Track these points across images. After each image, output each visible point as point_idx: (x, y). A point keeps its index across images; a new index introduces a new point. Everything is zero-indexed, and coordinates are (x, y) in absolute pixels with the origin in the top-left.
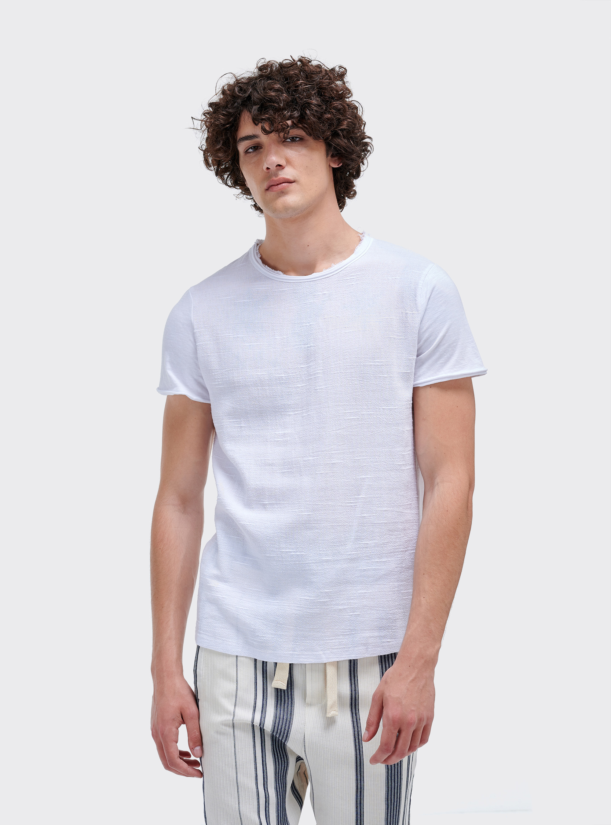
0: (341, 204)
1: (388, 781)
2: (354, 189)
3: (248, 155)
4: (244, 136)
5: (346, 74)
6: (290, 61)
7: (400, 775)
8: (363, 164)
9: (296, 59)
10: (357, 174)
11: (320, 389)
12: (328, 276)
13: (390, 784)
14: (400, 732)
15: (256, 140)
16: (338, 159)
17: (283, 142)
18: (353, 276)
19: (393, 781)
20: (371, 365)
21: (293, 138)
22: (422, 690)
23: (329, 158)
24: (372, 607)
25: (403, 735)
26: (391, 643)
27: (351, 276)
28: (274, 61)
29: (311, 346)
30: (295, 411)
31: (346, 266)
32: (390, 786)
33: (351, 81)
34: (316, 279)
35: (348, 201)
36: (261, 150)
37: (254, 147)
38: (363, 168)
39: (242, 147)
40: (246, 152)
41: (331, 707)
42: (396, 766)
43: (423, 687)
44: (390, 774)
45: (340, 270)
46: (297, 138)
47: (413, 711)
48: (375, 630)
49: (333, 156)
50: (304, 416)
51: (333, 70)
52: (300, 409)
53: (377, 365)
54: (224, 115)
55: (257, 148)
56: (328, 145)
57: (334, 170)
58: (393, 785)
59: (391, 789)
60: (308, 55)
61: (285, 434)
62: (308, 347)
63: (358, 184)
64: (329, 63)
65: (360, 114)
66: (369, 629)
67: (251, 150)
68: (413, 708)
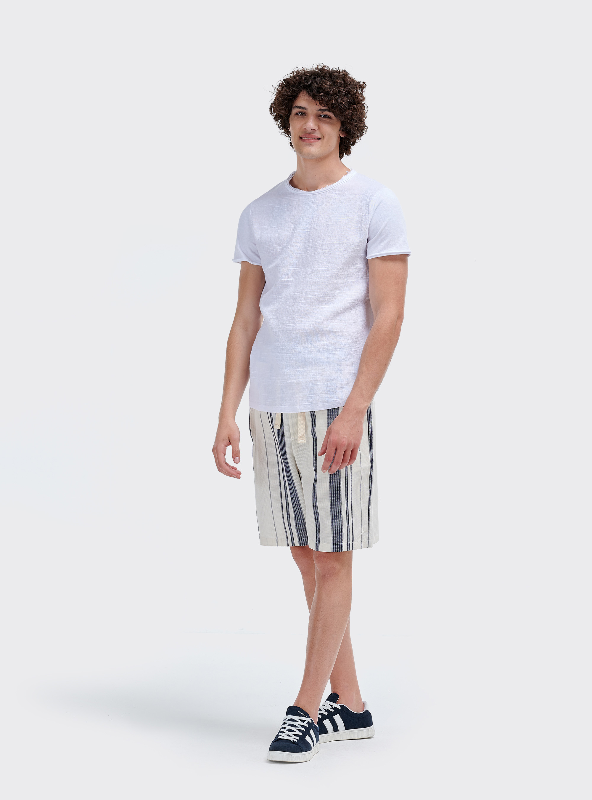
0: (341, 156)
1: (331, 482)
2: (350, 150)
3: (297, 116)
4: (298, 106)
5: (365, 87)
6: (336, 69)
7: (339, 480)
8: (358, 139)
9: (341, 70)
10: (353, 144)
11: (309, 256)
12: (323, 192)
13: (332, 484)
14: (336, 449)
15: (304, 110)
16: (345, 133)
17: (319, 116)
18: (337, 193)
19: (334, 483)
20: (337, 243)
21: (325, 115)
22: (352, 427)
23: (341, 131)
24: (326, 380)
25: (338, 451)
26: (337, 401)
27: (335, 193)
28: (328, 67)
29: (308, 231)
30: (294, 267)
31: (334, 187)
32: (332, 486)
33: (366, 93)
34: (316, 194)
35: (345, 156)
36: (305, 116)
37: (302, 113)
38: (357, 141)
39: (294, 111)
40: (296, 114)
41: (300, 437)
42: (336, 474)
43: (354, 426)
44: (332, 478)
45: (330, 189)
46: (327, 116)
47: (345, 438)
48: (328, 393)
49: (343, 130)
50: (300, 271)
51: (359, 82)
52: (297, 267)
53: (341, 244)
54: (290, 90)
55: (303, 114)
56: (343, 124)
57: (341, 138)
58: (334, 485)
59: (333, 488)
60: (348, 71)
61: (288, 280)
62: (306, 232)
63: (353, 149)
64: (358, 78)
65: (366, 112)
66: (325, 393)
67: (299, 114)
68: (345, 437)
